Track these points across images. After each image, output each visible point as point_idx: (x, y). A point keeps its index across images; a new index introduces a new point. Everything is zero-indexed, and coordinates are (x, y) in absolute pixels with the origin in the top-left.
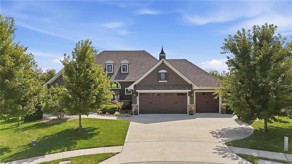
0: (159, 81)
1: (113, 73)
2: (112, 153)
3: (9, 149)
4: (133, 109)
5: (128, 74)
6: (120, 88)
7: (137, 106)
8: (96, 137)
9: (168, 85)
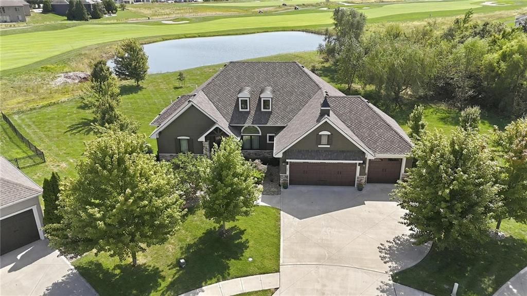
0: (319, 146)
1: (250, 111)
2: (270, 290)
3: (160, 271)
4: (281, 180)
5: (271, 113)
6: (260, 134)
7: (286, 177)
8: (247, 253)
9: (331, 151)
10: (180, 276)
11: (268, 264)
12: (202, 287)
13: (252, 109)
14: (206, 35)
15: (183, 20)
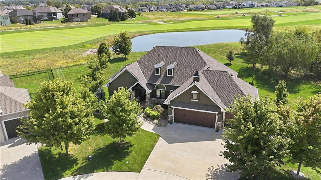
0: (191, 100)
1: (160, 76)
3: (78, 160)
4: (169, 118)
5: (173, 77)
6: (166, 90)
7: (172, 117)
8: (127, 158)
9: (198, 104)
10: (86, 164)
11: (136, 166)
12: (94, 173)
13: (162, 74)
14: (180, 31)
15: (170, 21)
